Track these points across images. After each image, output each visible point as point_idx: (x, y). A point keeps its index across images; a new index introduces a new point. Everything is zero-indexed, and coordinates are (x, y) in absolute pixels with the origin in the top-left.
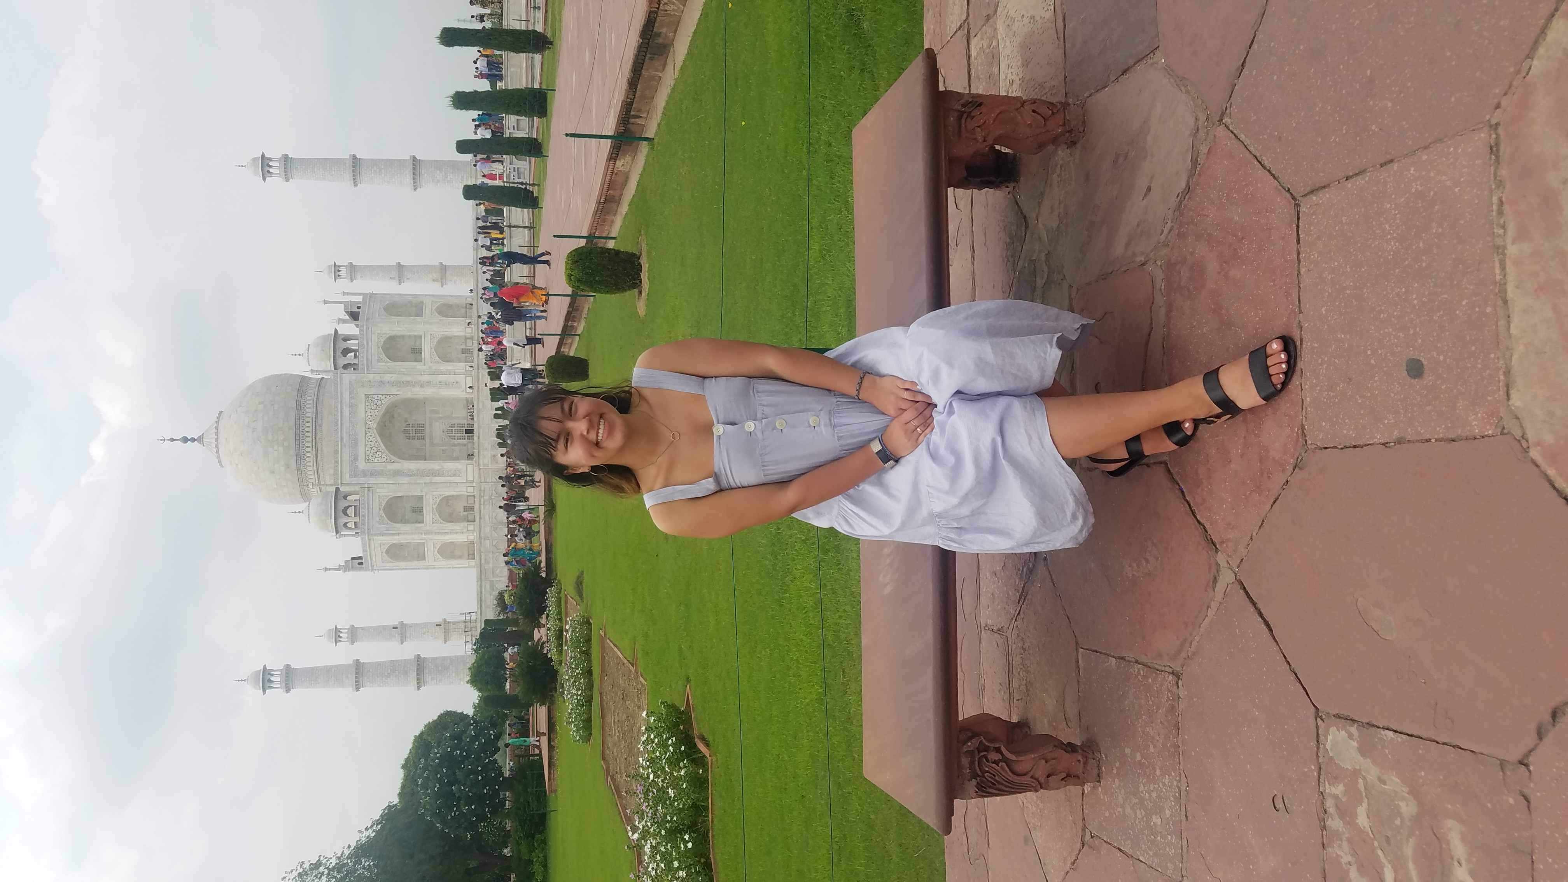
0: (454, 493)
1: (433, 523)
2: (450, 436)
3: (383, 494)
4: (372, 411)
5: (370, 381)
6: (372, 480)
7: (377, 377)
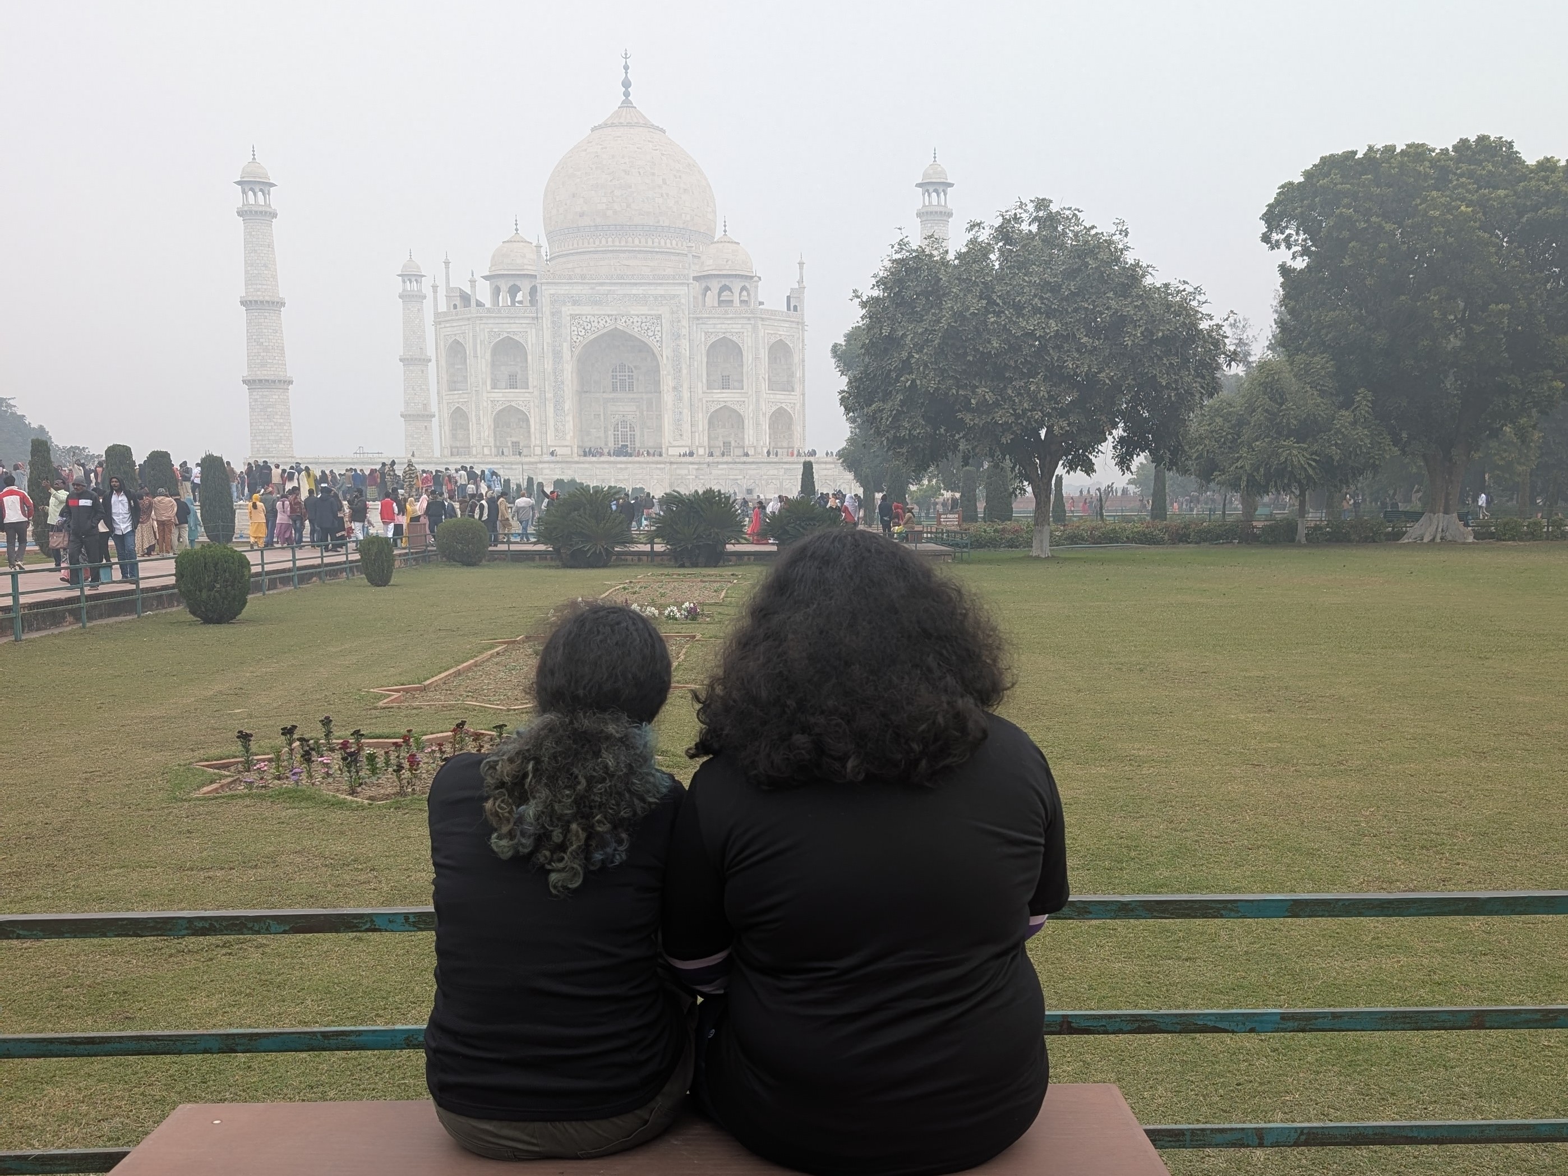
0: (532, 430)
1: (492, 401)
2: (618, 424)
3: (530, 336)
4: (639, 323)
5: (679, 321)
6: (546, 322)
7: (684, 331)
